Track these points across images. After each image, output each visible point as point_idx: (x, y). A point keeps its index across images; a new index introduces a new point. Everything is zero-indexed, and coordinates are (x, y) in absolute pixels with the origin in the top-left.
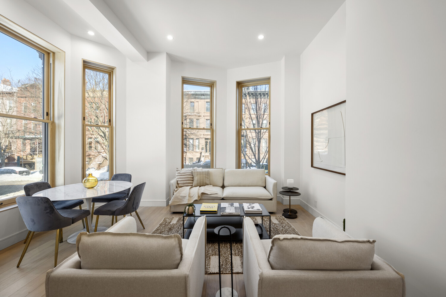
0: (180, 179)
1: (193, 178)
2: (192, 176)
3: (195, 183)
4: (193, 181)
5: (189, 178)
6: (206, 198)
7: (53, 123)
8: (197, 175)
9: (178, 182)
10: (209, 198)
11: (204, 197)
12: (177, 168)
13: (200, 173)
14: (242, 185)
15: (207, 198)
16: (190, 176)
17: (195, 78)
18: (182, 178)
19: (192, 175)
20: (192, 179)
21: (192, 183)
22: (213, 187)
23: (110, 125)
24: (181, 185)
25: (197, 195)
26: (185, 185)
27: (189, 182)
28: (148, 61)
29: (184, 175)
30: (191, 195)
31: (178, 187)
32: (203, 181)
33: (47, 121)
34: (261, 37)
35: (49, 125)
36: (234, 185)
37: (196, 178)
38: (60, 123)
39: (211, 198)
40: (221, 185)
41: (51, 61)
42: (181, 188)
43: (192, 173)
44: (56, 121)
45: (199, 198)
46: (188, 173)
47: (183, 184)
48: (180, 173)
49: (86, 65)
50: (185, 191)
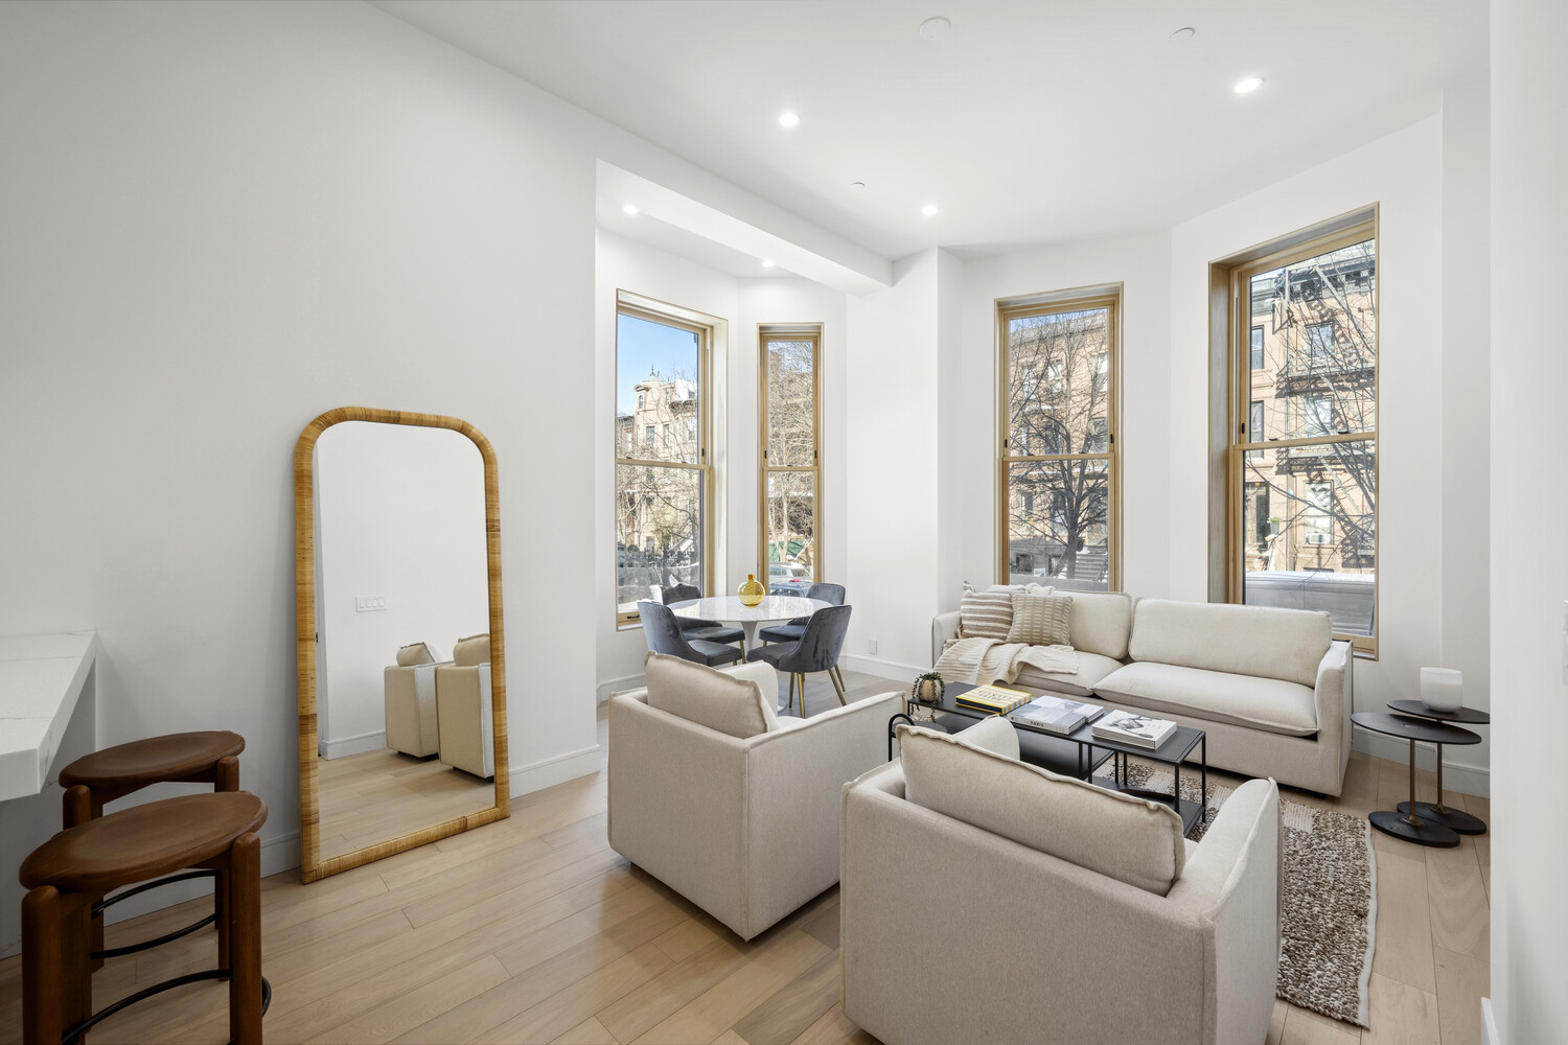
0: (970, 612)
1: (1011, 615)
2: (1008, 610)
3: (1014, 631)
4: (1010, 623)
5: (998, 614)
6: (1035, 681)
7: (711, 469)
8: (1024, 606)
9: (964, 622)
10: (1045, 682)
11: (1028, 678)
12: (965, 582)
13: (1037, 603)
14: (1200, 665)
15: (1040, 681)
16: (1002, 609)
17: (1040, 294)
18: (975, 611)
19: (1011, 607)
20: (1009, 619)
21: (1007, 631)
22: (1075, 653)
23: (817, 463)
24: (970, 632)
25: (1006, 668)
26: (980, 633)
27: (996, 627)
28: (893, 285)
29: (981, 604)
30: (991, 664)
31: (960, 636)
32: (1041, 629)
33: (703, 467)
34: (1247, 86)
35: (705, 472)
36: (1169, 661)
37: (1018, 618)
38: (721, 467)
39: (1051, 684)
40: (1118, 651)
41: (708, 347)
42: (965, 640)
43: (1010, 601)
44: (716, 466)
45: (1014, 679)
46: (995, 598)
47: (977, 630)
48: (971, 597)
49: (765, 334)
50: (974, 650)
